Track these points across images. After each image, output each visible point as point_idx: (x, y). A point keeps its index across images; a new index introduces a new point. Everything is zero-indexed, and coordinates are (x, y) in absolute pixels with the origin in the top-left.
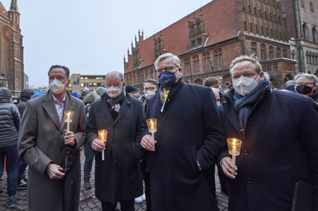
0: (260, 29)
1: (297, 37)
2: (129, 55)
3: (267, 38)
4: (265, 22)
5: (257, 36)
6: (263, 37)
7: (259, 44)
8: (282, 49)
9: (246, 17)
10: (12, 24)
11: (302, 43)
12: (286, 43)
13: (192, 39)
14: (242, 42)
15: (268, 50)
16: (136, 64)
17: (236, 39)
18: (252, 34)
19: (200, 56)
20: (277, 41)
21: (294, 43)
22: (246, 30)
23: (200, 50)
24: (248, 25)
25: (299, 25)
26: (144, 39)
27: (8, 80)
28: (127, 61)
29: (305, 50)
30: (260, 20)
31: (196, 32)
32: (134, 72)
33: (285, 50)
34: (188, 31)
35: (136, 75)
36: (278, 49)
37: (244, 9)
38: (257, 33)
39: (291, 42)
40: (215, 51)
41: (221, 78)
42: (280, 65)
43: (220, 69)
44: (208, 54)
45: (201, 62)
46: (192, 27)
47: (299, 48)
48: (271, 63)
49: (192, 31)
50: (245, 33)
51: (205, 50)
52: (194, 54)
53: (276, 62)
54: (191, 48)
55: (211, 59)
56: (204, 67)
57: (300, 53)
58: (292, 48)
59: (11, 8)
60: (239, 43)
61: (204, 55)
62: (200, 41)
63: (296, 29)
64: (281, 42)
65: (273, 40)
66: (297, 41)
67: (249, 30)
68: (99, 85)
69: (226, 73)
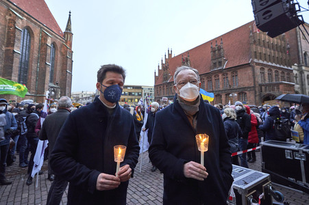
0: (267, 57)
1: (299, 63)
2: (159, 70)
3: (274, 64)
4: (272, 51)
5: (265, 63)
6: (270, 64)
7: (266, 69)
8: (286, 73)
9: (256, 48)
10: (66, 42)
11: (304, 68)
12: (289, 68)
13: (214, 61)
14: (253, 67)
15: (274, 74)
16: (166, 79)
17: (248, 65)
18: (261, 62)
19: (220, 76)
20: (282, 66)
21: (296, 68)
22: (256, 58)
23: (221, 71)
24: (258, 55)
25: (300, 54)
27: (61, 88)
28: (157, 75)
29: (306, 73)
30: (268, 50)
31: (217, 56)
32: (163, 84)
33: (288, 74)
34: (210, 54)
35: (165, 88)
36: (283, 73)
37: (255, 42)
38: (265, 60)
39: (294, 67)
40: (232, 73)
41: (236, 95)
42: (281, 87)
43: (236, 87)
44: (227, 74)
45: (221, 80)
46: (214, 52)
47: (301, 72)
48: (275, 85)
49: (214, 55)
50: (256, 60)
51: (224, 71)
52: (216, 73)
53: (278, 85)
54: (213, 68)
55: (229, 79)
56: (223, 84)
57: (302, 76)
58: (295, 72)
59: (67, 29)
60: (250, 68)
61: (223, 75)
62: (220, 64)
63: (299, 56)
64: (286, 67)
65: (278, 66)
66: (300, 66)
67: (258, 58)
68: (130, 94)
69: (241, 90)
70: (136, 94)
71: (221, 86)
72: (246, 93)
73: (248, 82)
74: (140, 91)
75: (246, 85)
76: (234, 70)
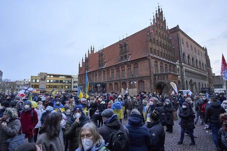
0: (160, 53)
1: (180, 60)
2: (83, 62)
3: (164, 59)
4: (163, 49)
5: (158, 57)
6: (161, 58)
7: (159, 62)
8: (172, 66)
9: (152, 45)
11: (183, 64)
12: (174, 63)
13: (122, 55)
14: (149, 60)
15: (164, 67)
16: (87, 69)
17: (146, 58)
18: (155, 56)
19: (126, 67)
20: (169, 61)
21: (179, 64)
22: (152, 53)
23: (126, 63)
24: (153, 50)
26: (95, 52)
28: (81, 66)
29: (184, 68)
30: (160, 48)
31: (124, 51)
32: (85, 74)
33: (174, 67)
34: (119, 50)
36: (170, 66)
37: (151, 40)
38: (158, 55)
39: (177, 63)
40: (134, 65)
41: (135, 82)
42: (169, 76)
43: (137, 76)
44: (131, 66)
45: (126, 71)
46: (122, 48)
47: (182, 67)
48: (165, 74)
49: (121, 50)
50: (151, 55)
51: (129, 63)
52: (122, 65)
53: (167, 75)
54: (121, 61)
55: (132, 70)
56: (128, 74)
57: (182, 69)
58: (178, 67)
60: (147, 60)
61: (128, 66)
62: (126, 57)
63: (180, 56)
64: (172, 62)
65: (167, 61)
67: (153, 53)
68: (61, 82)
69: (140, 79)
70: (67, 82)
71: (126, 76)
72: (144, 81)
73: (146, 72)
74: (70, 79)
75: (144, 75)
76: (136, 62)
